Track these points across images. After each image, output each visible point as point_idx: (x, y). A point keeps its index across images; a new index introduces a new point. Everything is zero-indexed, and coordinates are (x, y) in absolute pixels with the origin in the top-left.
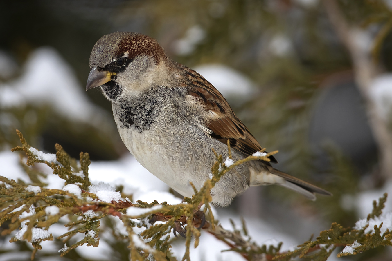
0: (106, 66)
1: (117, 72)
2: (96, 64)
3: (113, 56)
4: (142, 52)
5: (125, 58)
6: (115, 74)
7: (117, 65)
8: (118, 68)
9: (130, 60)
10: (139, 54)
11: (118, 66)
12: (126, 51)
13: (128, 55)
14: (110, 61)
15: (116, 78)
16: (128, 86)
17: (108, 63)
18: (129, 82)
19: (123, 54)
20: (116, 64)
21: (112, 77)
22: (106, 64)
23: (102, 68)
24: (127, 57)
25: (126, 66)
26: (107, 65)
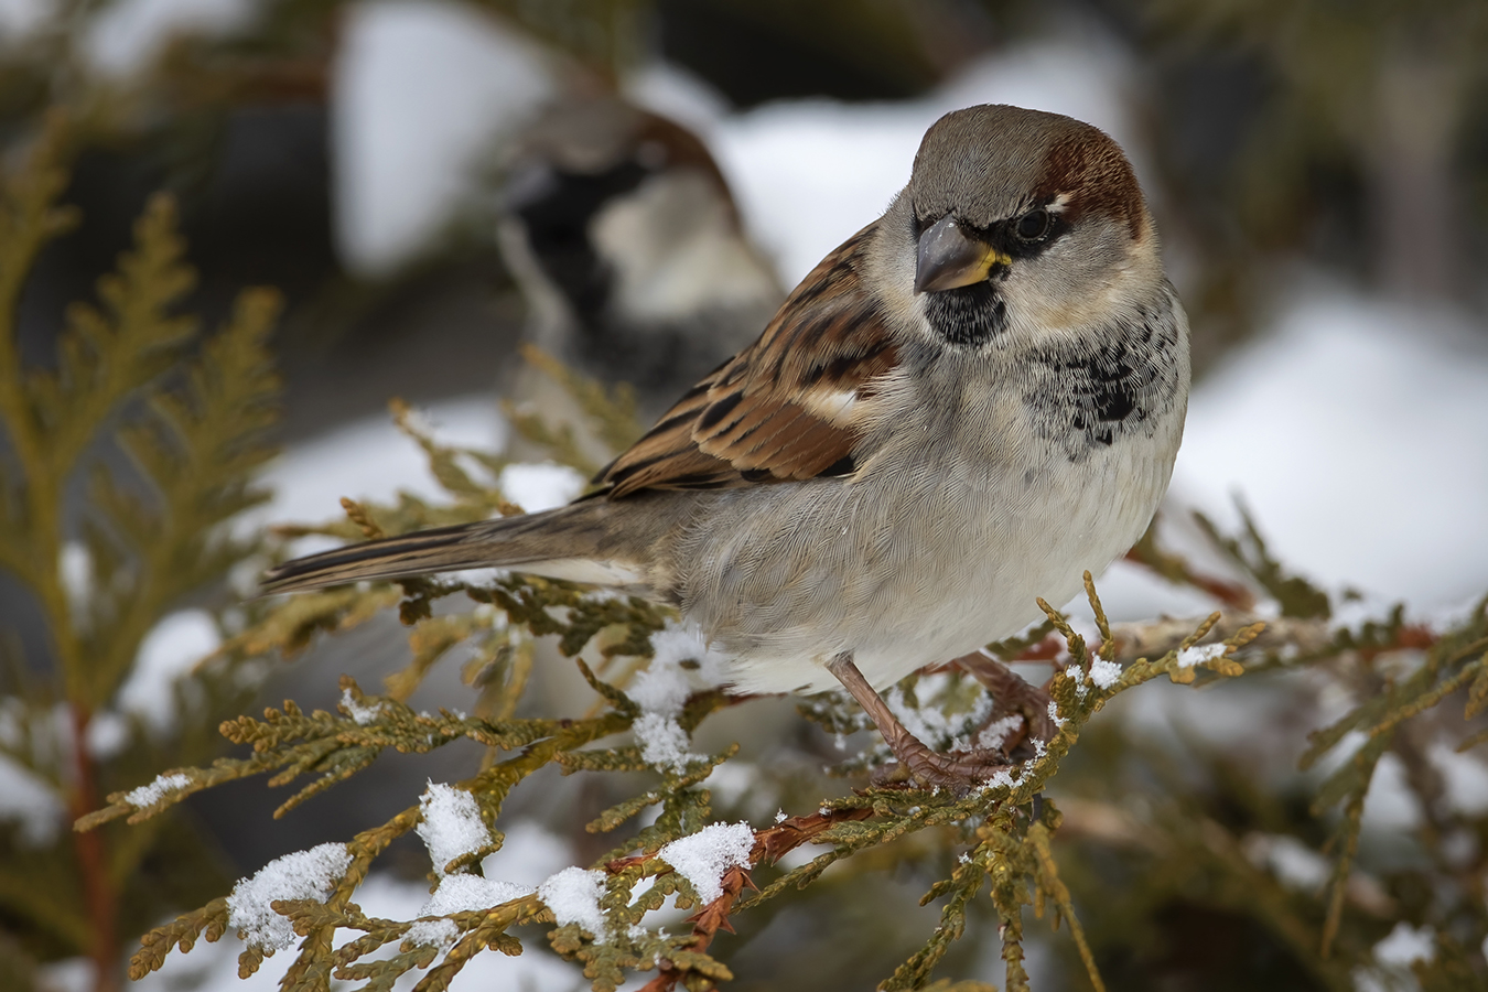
0: (993, 226)
1: (1016, 256)
2: (954, 208)
3: (1025, 195)
4: (1100, 201)
5: (1050, 214)
6: (1007, 260)
7: (1020, 231)
8: (1020, 243)
9: (1062, 225)
10: (1091, 210)
11: (1022, 235)
12: (1065, 190)
13: (1064, 205)
14: (1010, 211)
15: (1004, 278)
16: (1036, 311)
17: (1004, 215)
18: (1041, 300)
19: (1051, 200)
20: (1017, 227)
21: (996, 269)
22: (997, 218)
23: (978, 230)
24: (1058, 213)
25: (1048, 244)
26: (999, 222)
